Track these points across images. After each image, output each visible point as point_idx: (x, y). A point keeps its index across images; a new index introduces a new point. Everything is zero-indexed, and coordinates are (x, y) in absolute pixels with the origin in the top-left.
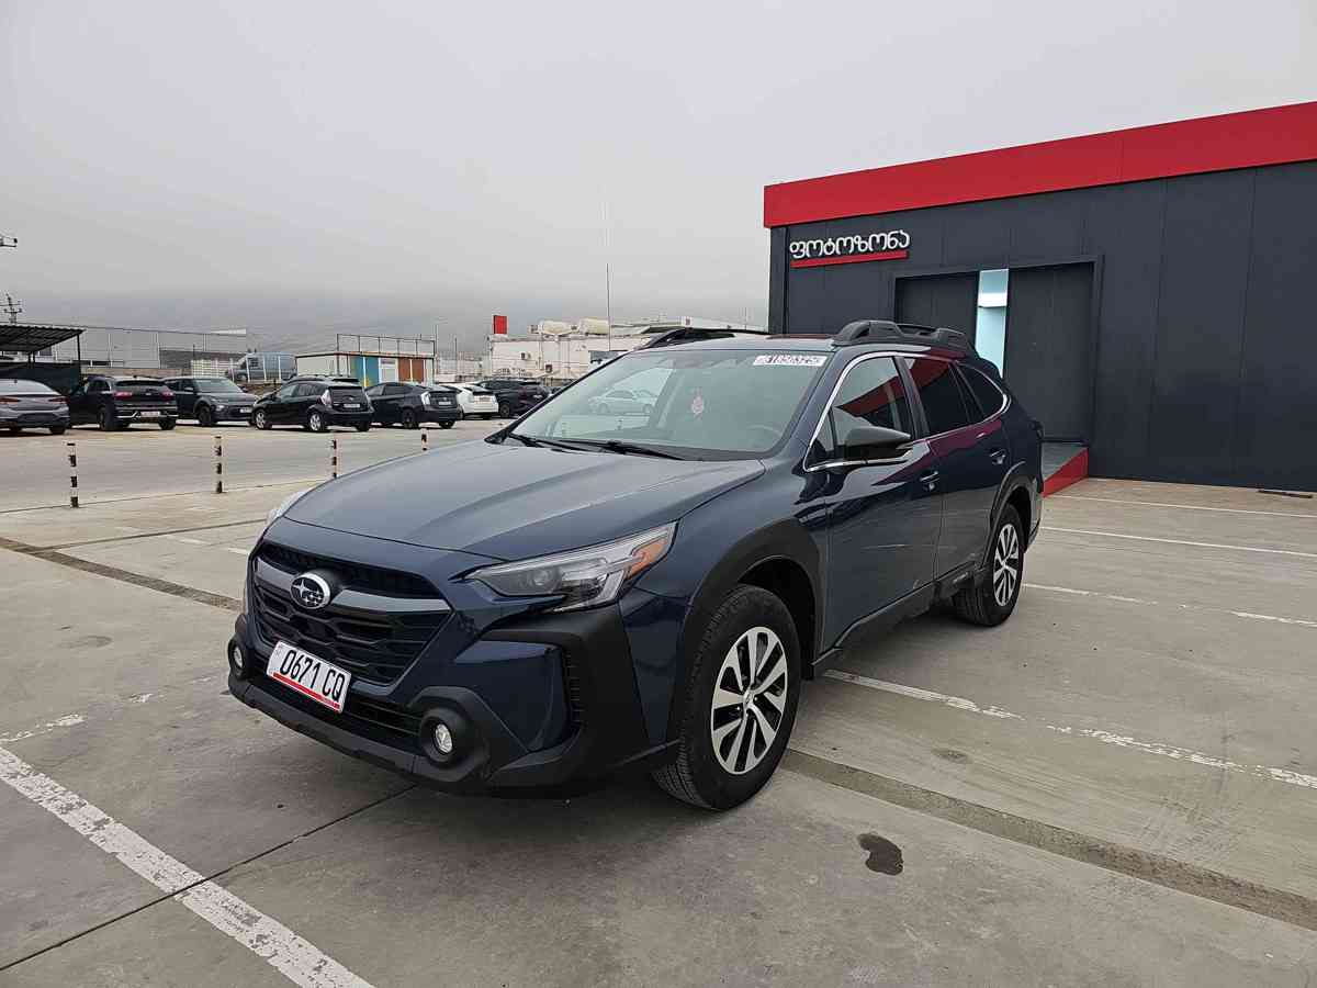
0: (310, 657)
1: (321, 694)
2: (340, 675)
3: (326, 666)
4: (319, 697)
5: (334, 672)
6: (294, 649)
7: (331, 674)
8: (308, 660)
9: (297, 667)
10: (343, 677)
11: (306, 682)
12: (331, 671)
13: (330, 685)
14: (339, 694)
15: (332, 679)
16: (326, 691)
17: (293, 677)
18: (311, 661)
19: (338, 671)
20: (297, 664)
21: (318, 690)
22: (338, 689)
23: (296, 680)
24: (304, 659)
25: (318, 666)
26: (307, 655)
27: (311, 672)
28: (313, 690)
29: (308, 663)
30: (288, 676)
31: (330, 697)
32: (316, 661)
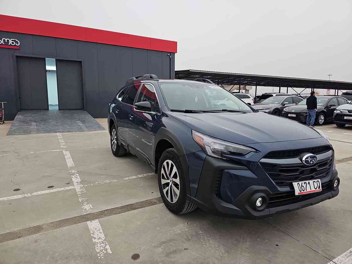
0: (305, 182)
1: (315, 190)
2: (317, 181)
3: (311, 182)
4: (315, 191)
5: (315, 182)
6: (298, 183)
7: (314, 183)
8: (304, 183)
9: (303, 187)
10: (318, 181)
11: (308, 189)
12: (313, 182)
13: (316, 185)
14: (320, 186)
15: (315, 184)
16: (316, 188)
17: (304, 191)
18: (306, 183)
19: (316, 181)
20: (302, 186)
21: (313, 189)
22: (319, 185)
23: (305, 191)
24: (303, 184)
25: (309, 183)
26: (303, 182)
27: (308, 186)
28: (312, 190)
29: (305, 184)
30: (302, 191)
31: (318, 189)
32: (307, 182)
